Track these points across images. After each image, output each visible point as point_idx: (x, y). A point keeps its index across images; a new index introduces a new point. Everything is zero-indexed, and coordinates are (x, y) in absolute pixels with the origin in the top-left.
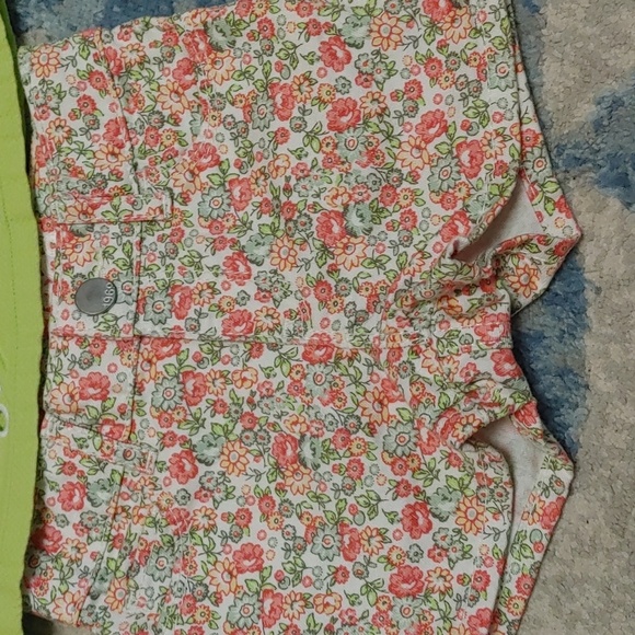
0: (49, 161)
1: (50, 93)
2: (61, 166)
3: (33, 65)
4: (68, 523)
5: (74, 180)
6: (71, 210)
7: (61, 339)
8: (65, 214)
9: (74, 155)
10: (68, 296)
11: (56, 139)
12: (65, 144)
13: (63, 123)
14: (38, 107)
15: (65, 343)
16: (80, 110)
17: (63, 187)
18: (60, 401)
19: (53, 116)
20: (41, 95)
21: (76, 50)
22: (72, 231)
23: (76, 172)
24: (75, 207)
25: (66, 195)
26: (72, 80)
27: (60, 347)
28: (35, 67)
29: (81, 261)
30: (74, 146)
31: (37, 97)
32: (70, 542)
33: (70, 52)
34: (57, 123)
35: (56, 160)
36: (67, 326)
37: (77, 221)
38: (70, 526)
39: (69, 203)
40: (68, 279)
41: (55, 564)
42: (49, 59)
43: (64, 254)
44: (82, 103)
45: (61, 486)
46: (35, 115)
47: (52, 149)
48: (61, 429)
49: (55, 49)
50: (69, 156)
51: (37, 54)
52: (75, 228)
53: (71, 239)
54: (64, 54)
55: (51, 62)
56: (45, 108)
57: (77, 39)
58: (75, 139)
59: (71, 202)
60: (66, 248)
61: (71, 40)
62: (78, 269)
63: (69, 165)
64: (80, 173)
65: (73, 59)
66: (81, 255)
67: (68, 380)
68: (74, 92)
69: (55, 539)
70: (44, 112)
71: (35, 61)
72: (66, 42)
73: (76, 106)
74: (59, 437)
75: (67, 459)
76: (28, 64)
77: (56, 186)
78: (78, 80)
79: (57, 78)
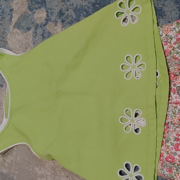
0: (168, 56)
1: (169, 38)
2: (171, 57)
3: (163, 31)
4: (176, 154)
5: (176, 61)
6: (176, 69)
7: (175, 104)
8: (174, 70)
9: (175, 54)
10: (176, 93)
11: (170, 50)
12: (172, 51)
13: (172, 46)
14: (165, 42)
15: (176, 106)
16: (177, 42)
17: (174, 63)
18: (176, 121)
19: (169, 44)
20: (166, 39)
21: (175, 26)
22: (175, 75)
23: (176, 59)
24: (177, 68)
25: (174, 65)
26: (174, 34)
27: (175, 106)
28: (164, 32)
29: (178, 83)
30: (175, 52)
31: (165, 39)
32: (177, 160)
33: (174, 26)
34: (170, 46)
35: (170, 56)
36: (177, 101)
37: (177, 72)
38: (177, 155)
39: (175, 67)
40: (175, 88)
41: (174, 166)
42: (168, 29)
43: (173, 81)
44: (177, 40)
45: (174, 144)
46: (164, 44)
47: (168, 53)
48: (176, 129)
49: (169, 26)
50: (174, 55)
51: (164, 28)
52: (176, 74)
53: (174, 77)
54: (172, 27)
55: (168, 30)
56: (167, 42)
57: (175, 23)
58: (175, 50)
59: (176, 67)
60: (174, 80)
61: (173, 23)
62: (178, 85)
63: (174, 57)
64: (177, 59)
65: (175, 28)
66: (178, 81)
67: (178, 115)
68: (175, 37)
69: (173, 159)
70: (166, 43)
71: (164, 30)
72: (172, 24)
73: (176, 41)
74: (175, 131)
75: (177, 137)
76: (162, 31)
77: (172, 63)
78: (176, 34)
79: (170, 34)
